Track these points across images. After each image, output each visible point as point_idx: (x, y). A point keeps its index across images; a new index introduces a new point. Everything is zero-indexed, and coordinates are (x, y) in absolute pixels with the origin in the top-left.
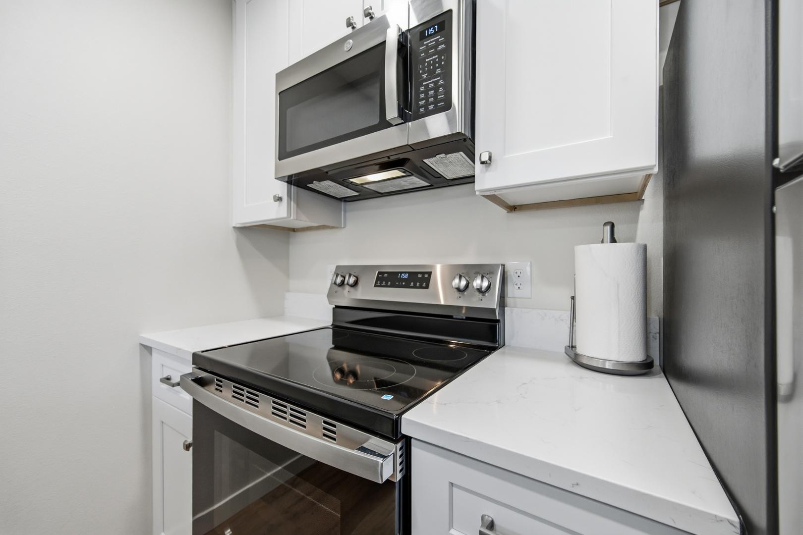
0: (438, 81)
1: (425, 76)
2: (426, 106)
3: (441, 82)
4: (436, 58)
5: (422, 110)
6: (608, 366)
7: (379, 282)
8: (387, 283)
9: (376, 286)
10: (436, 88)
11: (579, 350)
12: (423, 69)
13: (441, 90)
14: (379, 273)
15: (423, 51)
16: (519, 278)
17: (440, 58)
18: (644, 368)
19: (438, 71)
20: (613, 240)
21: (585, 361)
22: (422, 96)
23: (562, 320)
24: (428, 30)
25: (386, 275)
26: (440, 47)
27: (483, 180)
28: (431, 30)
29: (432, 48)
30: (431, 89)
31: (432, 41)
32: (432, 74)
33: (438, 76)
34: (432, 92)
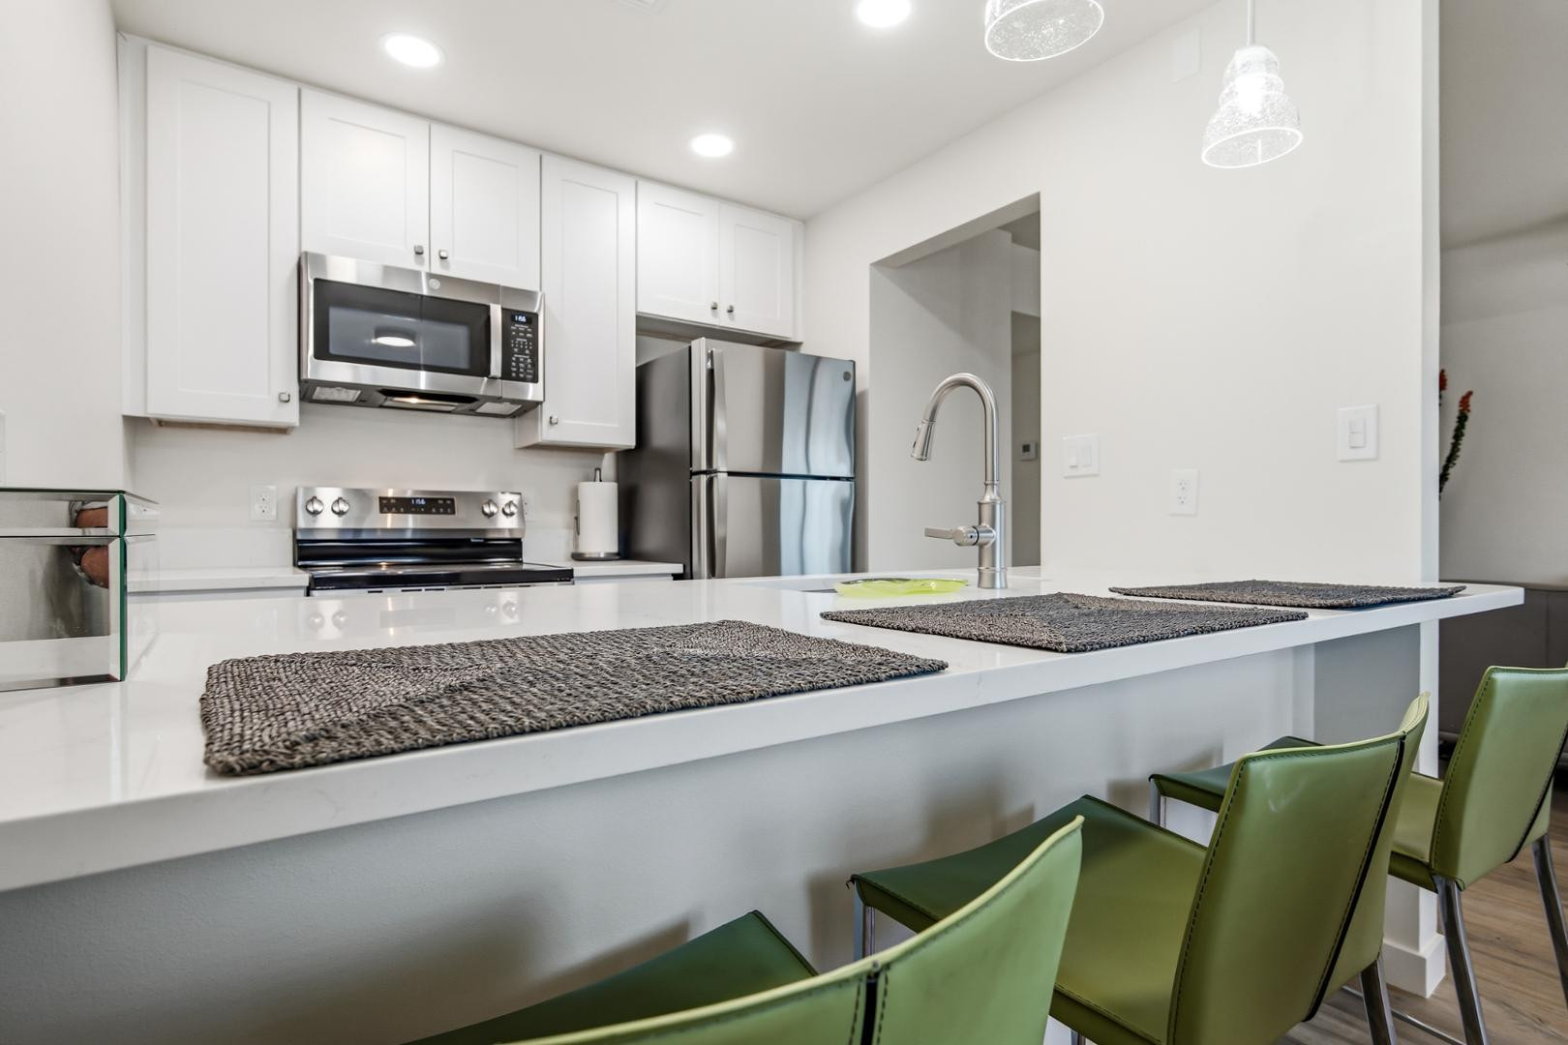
0: (527, 359)
1: (516, 350)
2: (518, 372)
3: (529, 361)
4: (525, 342)
5: (514, 374)
6: (602, 556)
9: (380, 513)
10: (526, 363)
12: (516, 345)
13: (529, 366)
15: (514, 331)
17: (528, 342)
19: (527, 352)
22: (516, 364)
26: (529, 335)
27: (546, 434)
28: (520, 318)
29: (522, 332)
30: (522, 362)
31: (522, 327)
32: (522, 352)
33: (527, 355)
34: (522, 365)
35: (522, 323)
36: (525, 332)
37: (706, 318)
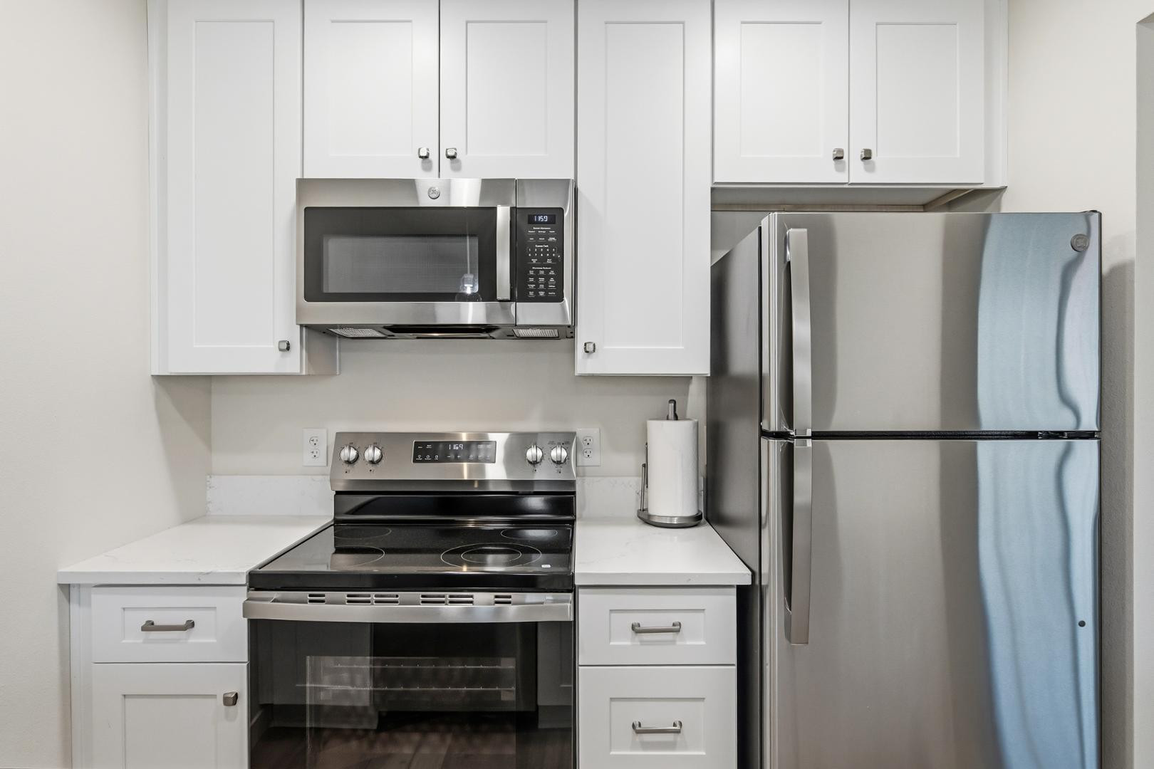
0: (549, 270)
1: (534, 261)
2: (536, 291)
3: (552, 273)
4: (547, 248)
5: (531, 293)
6: (675, 522)
7: (419, 456)
8: (424, 457)
9: (415, 461)
10: (547, 277)
11: (651, 512)
12: (533, 255)
13: (552, 280)
14: (417, 444)
15: (532, 236)
16: (589, 446)
17: (551, 248)
18: (695, 521)
19: (549, 261)
20: (676, 418)
21: (656, 520)
22: (531, 280)
23: (631, 486)
24: (537, 216)
25: (429, 446)
26: (551, 239)
27: (585, 365)
28: (540, 218)
29: (542, 236)
30: (542, 276)
31: (543, 230)
32: (542, 262)
33: (548, 265)
34: (542, 280)
35: (543, 223)
36: (547, 236)
37: (827, 174)
